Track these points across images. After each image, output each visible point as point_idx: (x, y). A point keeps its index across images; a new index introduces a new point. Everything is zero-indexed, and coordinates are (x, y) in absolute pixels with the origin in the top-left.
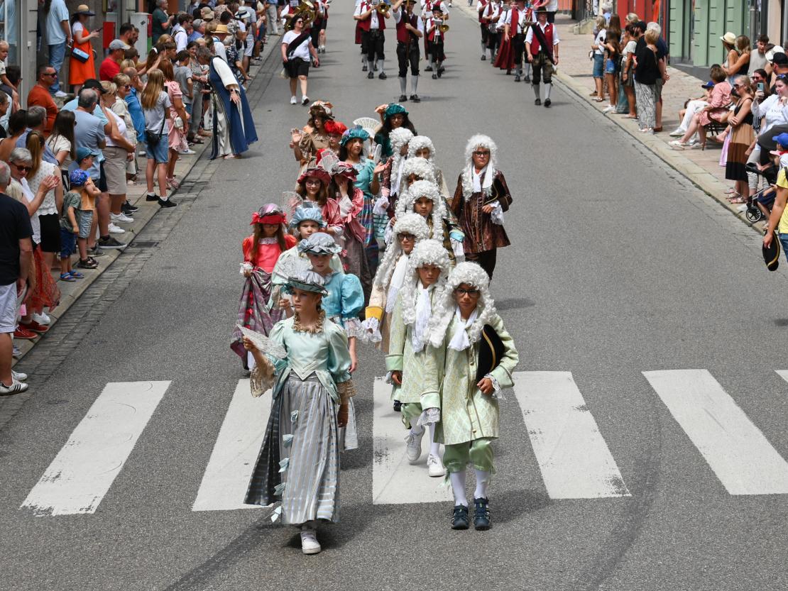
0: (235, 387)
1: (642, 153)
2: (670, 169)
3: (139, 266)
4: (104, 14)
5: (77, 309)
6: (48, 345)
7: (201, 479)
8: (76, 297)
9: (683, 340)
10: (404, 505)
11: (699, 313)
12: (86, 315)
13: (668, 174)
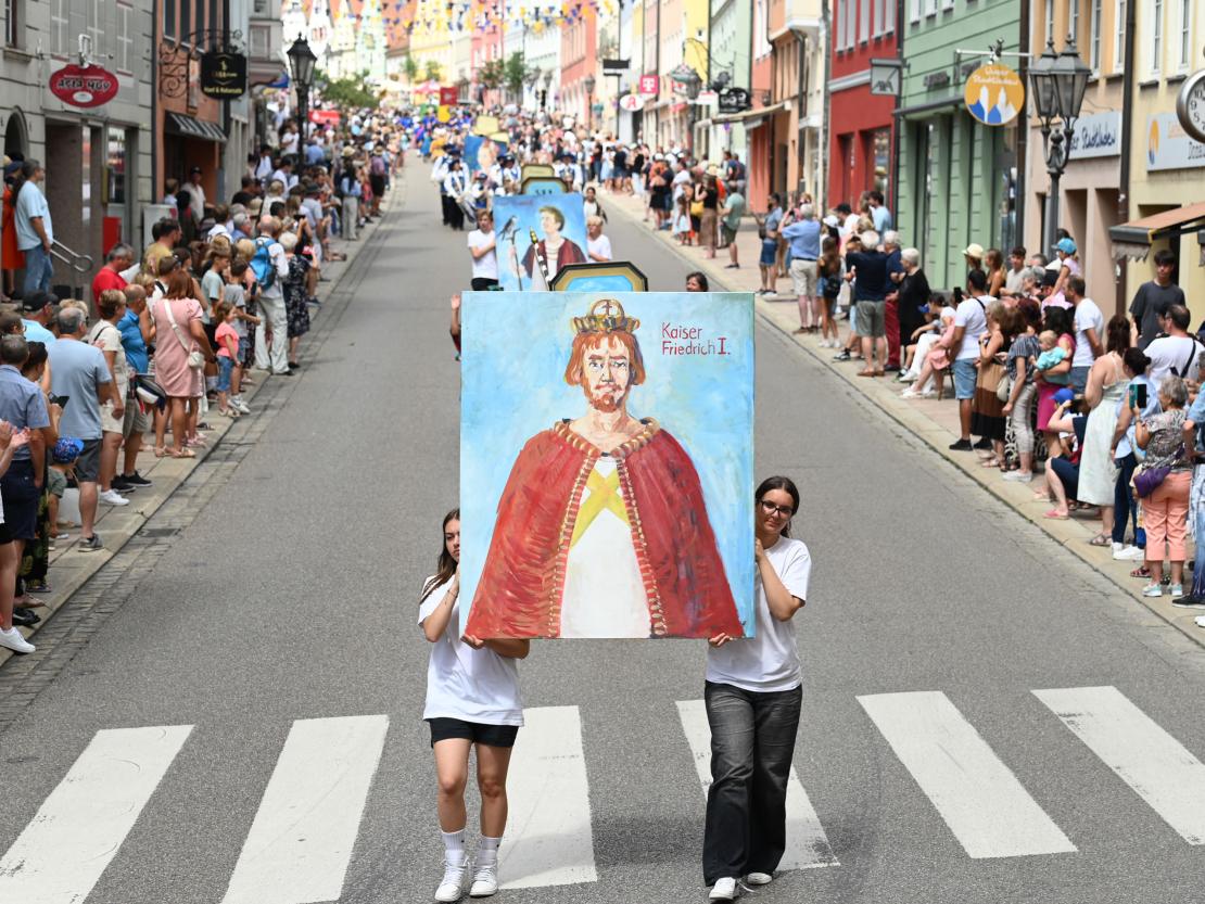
0: (287, 732)
1: (859, 404)
2: (896, 425)
3: (152, 562)
4: (105, 205)
5: (57, 625)
6: (9, 678)
7: (234, 863)
8: (55, 609)
9: (911, 653)
10: (526, 890)
11: (933, 615)
12: (69, 634)
13: (892, 431)
